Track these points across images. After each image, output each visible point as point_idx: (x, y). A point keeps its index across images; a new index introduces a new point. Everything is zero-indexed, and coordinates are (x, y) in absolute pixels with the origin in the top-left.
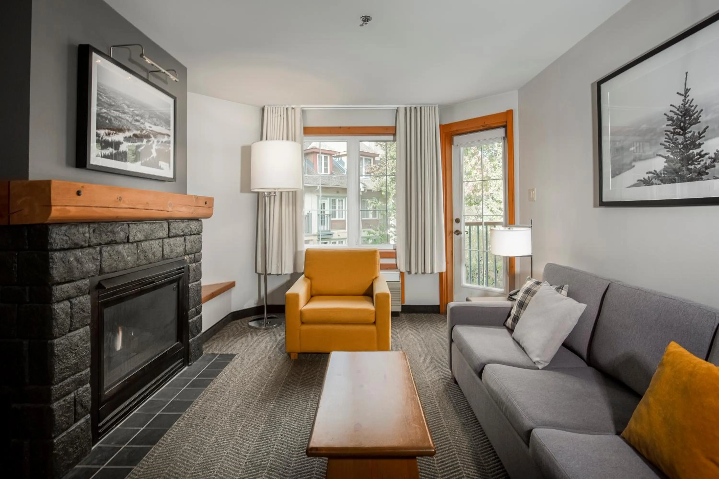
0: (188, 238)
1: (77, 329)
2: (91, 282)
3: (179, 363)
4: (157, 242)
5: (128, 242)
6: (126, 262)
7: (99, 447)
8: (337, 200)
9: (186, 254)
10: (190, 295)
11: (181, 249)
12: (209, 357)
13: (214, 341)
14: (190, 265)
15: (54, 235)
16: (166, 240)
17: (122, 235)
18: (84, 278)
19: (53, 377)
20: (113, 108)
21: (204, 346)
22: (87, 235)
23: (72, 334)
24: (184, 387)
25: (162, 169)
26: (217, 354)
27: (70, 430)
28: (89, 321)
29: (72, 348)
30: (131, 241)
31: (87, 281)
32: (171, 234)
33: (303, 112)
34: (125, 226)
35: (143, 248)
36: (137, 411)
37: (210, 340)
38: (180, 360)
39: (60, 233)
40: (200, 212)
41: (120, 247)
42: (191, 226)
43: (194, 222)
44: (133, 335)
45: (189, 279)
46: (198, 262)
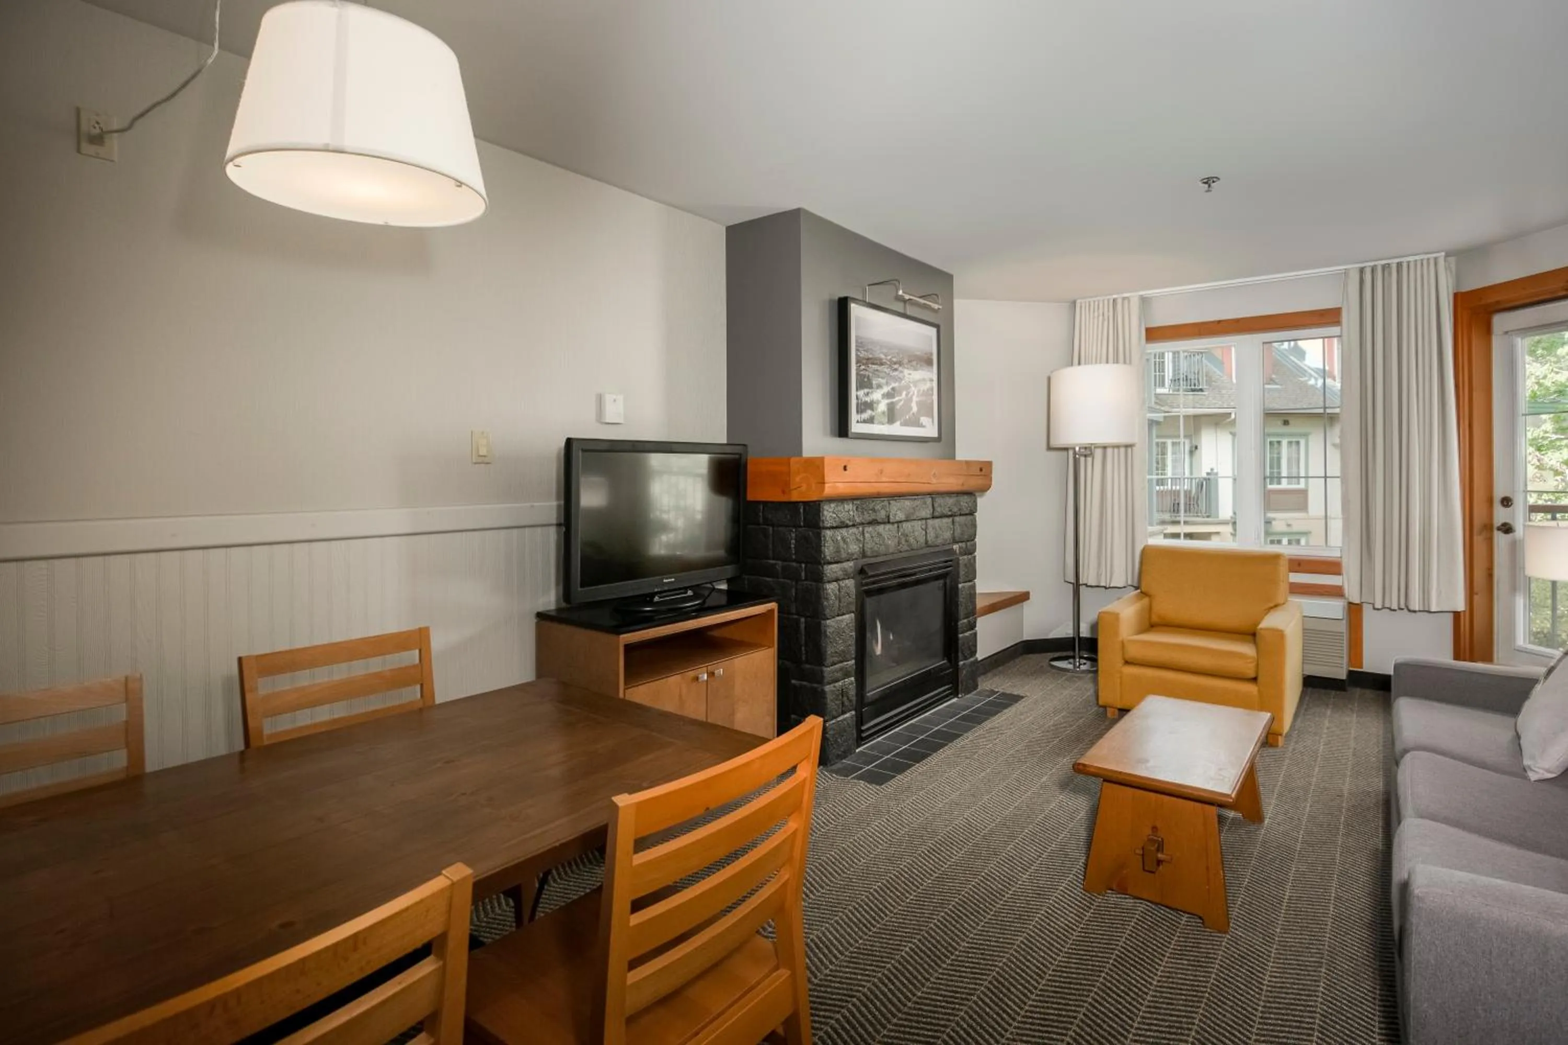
0: (957, 519)
1: (843, 614)
2: (855, 565)
3: (944, 691)
4: (920, 522)
5: (889, 522)
6: (887, 546)
7: (861, 751)
8: (1285, 442)
9: (955, 541)
10: (961, 599)
11: (947, 535)
12: (987, 693)
13: (995, 675)
14: (961, 558)
15: (825, 513)
16: (930, 522)
17: (882, 514)
18: (848, 560)
19: (825, 660)
20: (870, 361)
21: (979, 680)
22: (851, 513)
23: (840, 618)
24: (951, 718)
25: (924, 427)
26: (997, 692)
27: (839, 719)
28: (854, 609)
29: (839, 632)
30: (891, 521)
31: (851, 564)
32: (936, 514)
33: (1144, 300)
34: (886, 503)
35: (904, 530)
36: (901, 730)
37: (989, 675)
38: (947, 687)
39: (830, 510)
40: (972, 483)
41: (880, 528)
42: (962, 503)
43: (966, 497)
44: (891, 637)
45: (958, 577)
46: (971, 554)
